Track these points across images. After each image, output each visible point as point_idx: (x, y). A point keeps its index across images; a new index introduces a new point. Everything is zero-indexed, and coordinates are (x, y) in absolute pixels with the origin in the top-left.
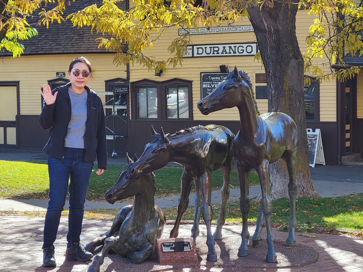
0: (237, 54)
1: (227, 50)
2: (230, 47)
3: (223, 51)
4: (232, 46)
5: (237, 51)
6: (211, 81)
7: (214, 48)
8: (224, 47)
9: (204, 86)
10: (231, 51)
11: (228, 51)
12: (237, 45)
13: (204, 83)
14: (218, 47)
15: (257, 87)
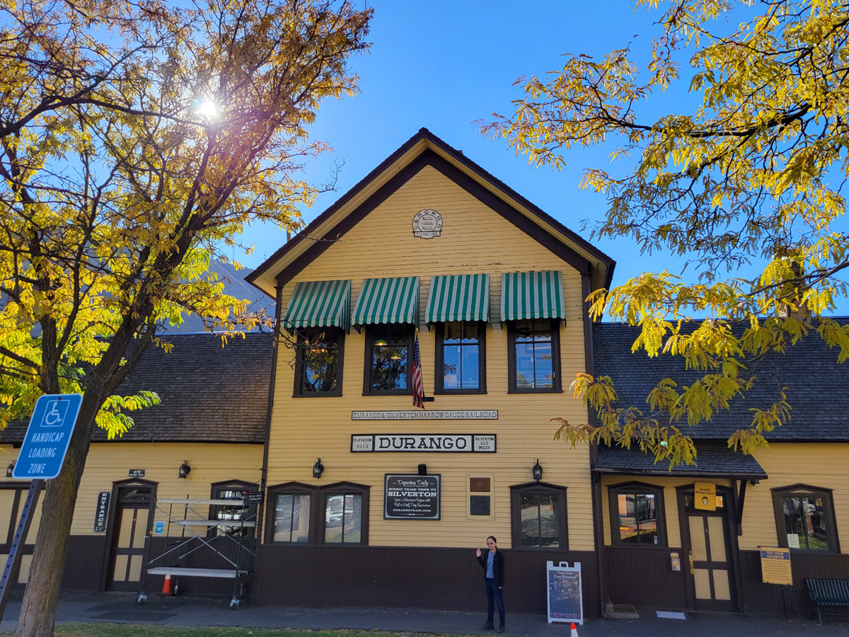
0: (443, 449)
1: (428, 442)
2: (432, 439)
3: (421, 444)
4: (435, 438)
5: (442, 445)
6: (402, 486)
7: (406, 439)
8: (423, 439)
9: (390, 494)
10: (433, 445)
11: (428, 445)
12: (443, 437)
13: (390, 489)
14: (412, 439)
15: (472, 497)
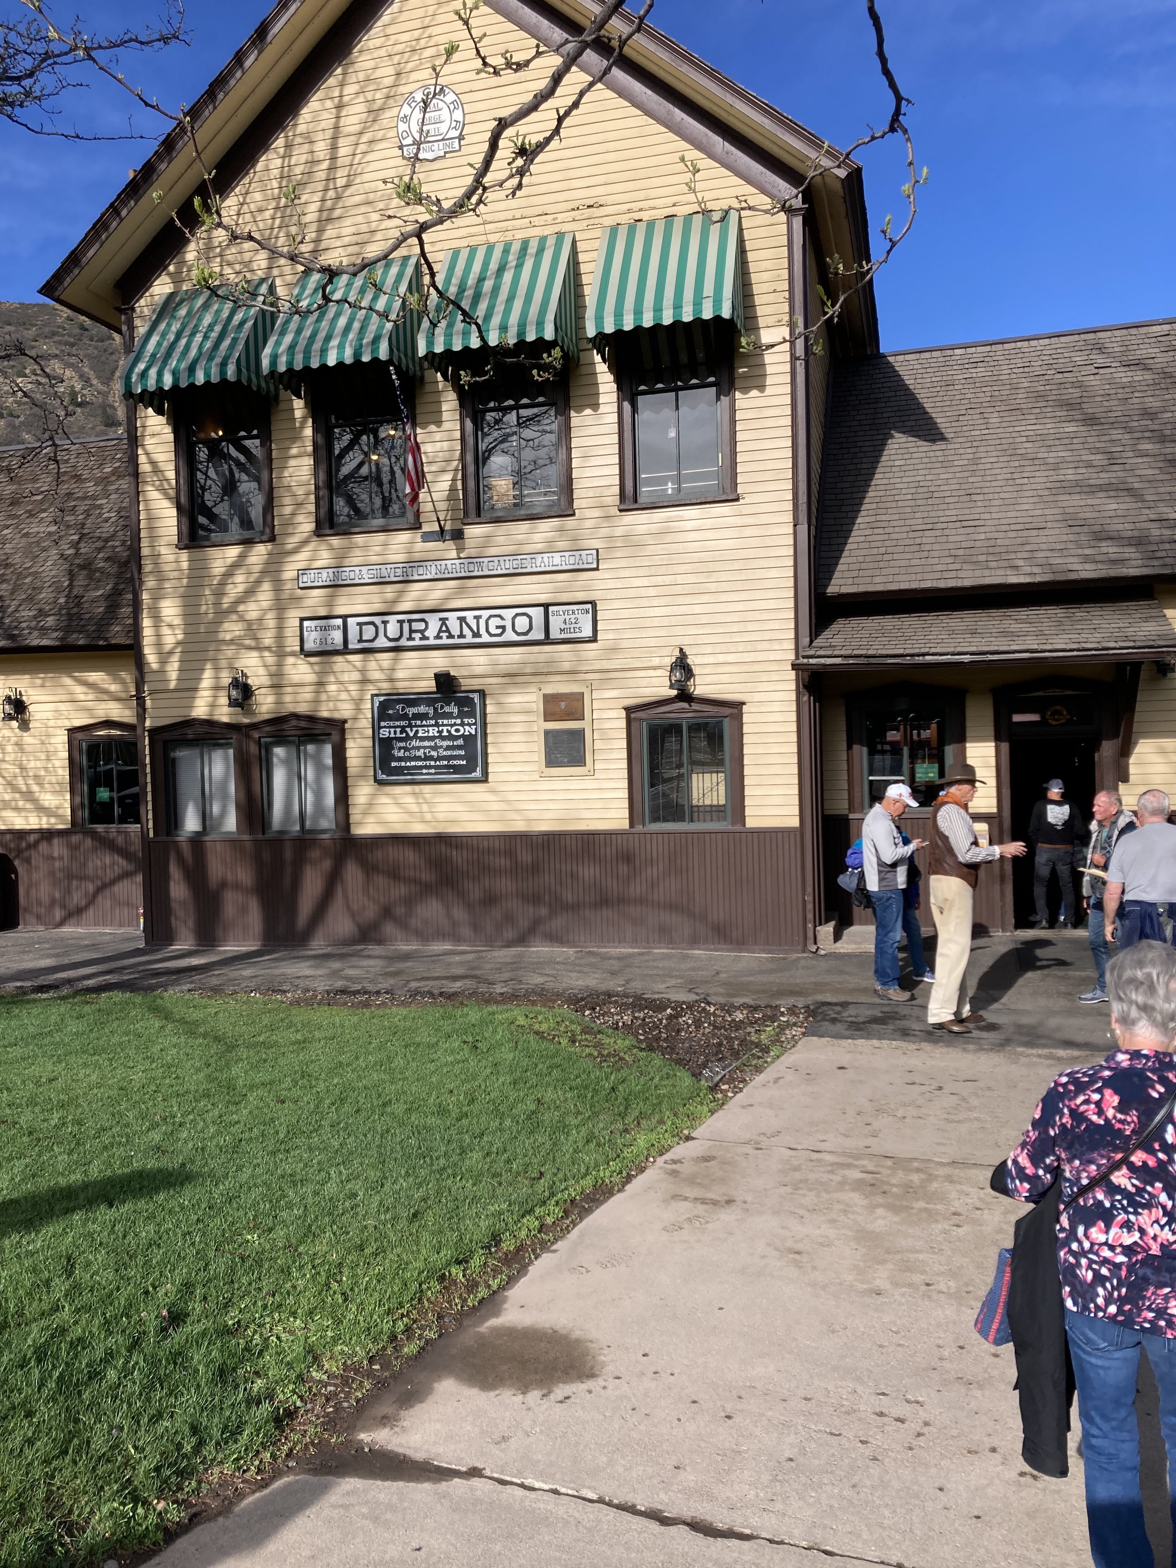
0: (485, 638)
1: (454, 626)
2: (462, 620)
3: (440, 631)
4: (470, 615)
5: (483, 631)
6: (405, 717)
7: (410, 621)
8: (443, 621)
9: (385, 733)
10: (466, 631)
11: (455, 631)
12: (485, 614)
13: (383, 724)
14: (423, 620)
15: (547, 733)
